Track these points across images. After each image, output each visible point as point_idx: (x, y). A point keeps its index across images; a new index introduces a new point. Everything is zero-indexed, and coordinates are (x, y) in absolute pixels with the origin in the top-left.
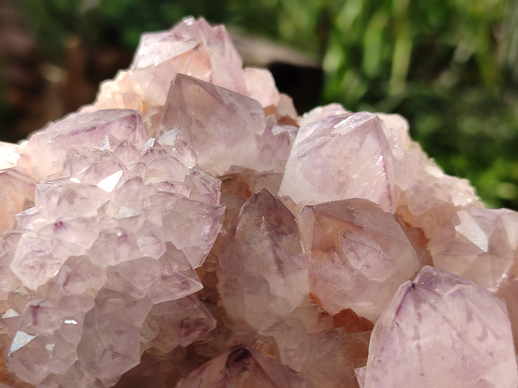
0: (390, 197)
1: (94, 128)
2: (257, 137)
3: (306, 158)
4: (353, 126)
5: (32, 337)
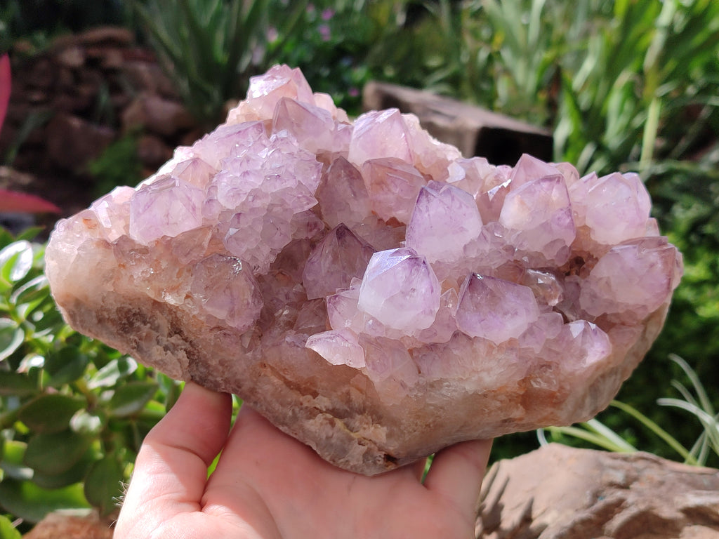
0: (410, 156)
1: (239, 132)
2: (331, 132)
3: (361, 138)
4: (386, 117)
5: (237, 230)
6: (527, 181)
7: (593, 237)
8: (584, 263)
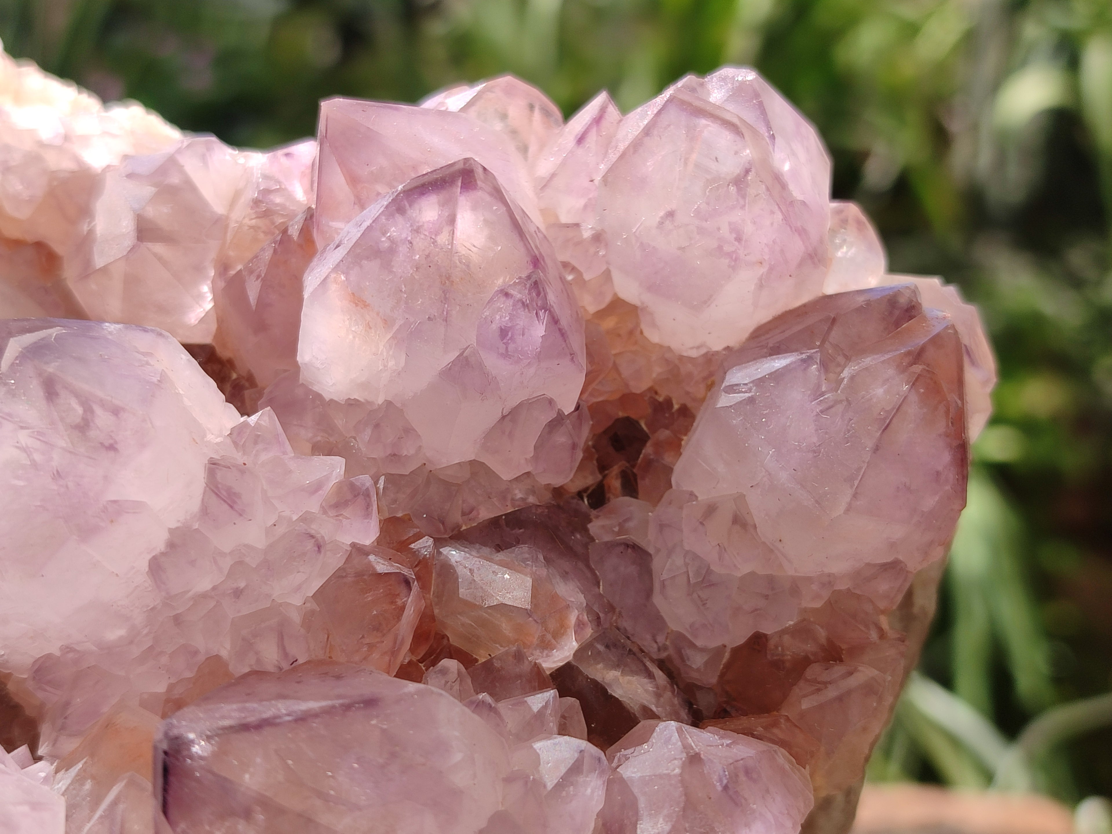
6: (361, 203)
7: (653, 336)
8: (643, 439)
